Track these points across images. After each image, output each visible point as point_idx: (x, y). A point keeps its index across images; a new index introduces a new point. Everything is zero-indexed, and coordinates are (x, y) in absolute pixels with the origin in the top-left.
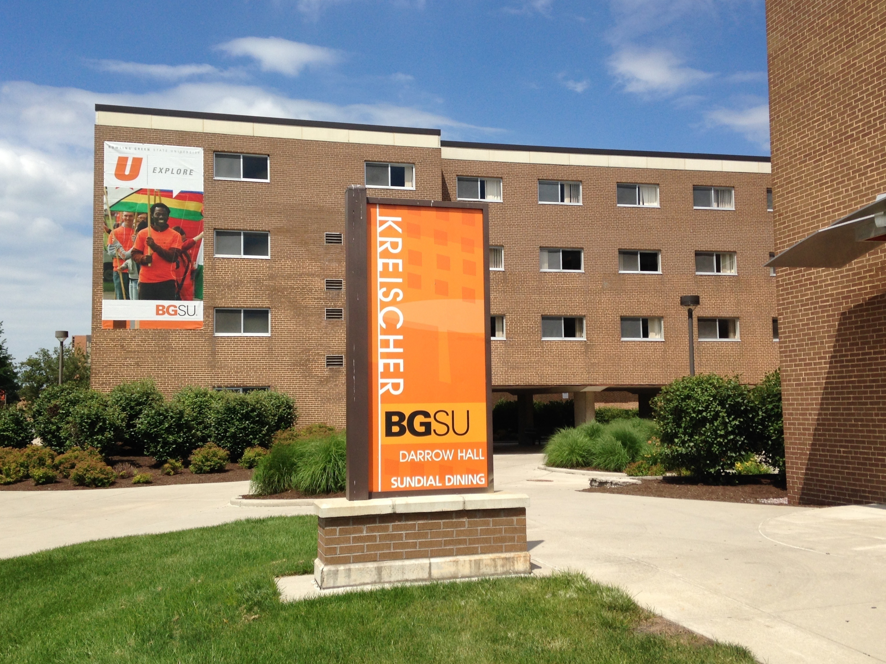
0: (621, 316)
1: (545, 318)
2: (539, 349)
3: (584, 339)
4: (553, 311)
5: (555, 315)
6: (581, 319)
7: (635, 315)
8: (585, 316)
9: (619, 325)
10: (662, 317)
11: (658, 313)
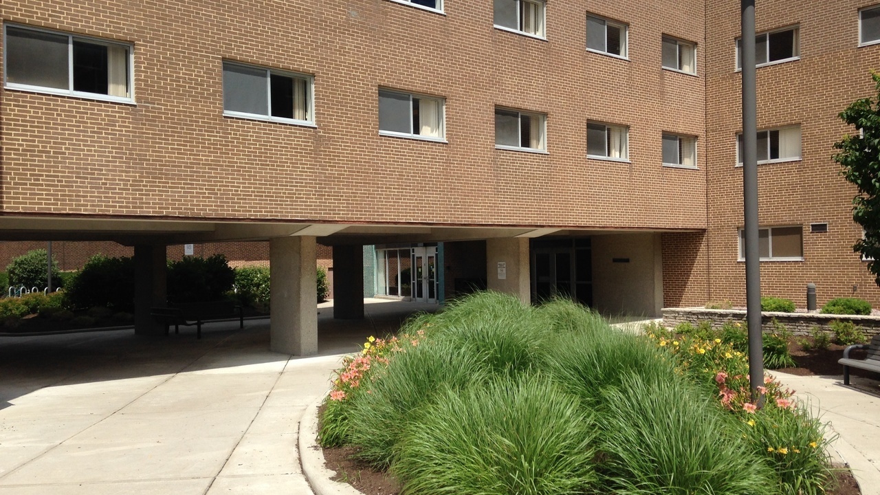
0: (380, 86)
1: (230, 65)
2: (216, 137)
3: (311, 121)
4: (249, 53)
5: (253, 63)
6: (305, 81)
7: (402, 86)
8: (313, 75)
9: (376, 104)
10: (445, 98)
11: (439, 90)
